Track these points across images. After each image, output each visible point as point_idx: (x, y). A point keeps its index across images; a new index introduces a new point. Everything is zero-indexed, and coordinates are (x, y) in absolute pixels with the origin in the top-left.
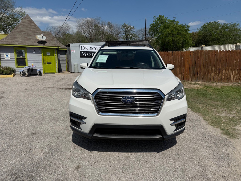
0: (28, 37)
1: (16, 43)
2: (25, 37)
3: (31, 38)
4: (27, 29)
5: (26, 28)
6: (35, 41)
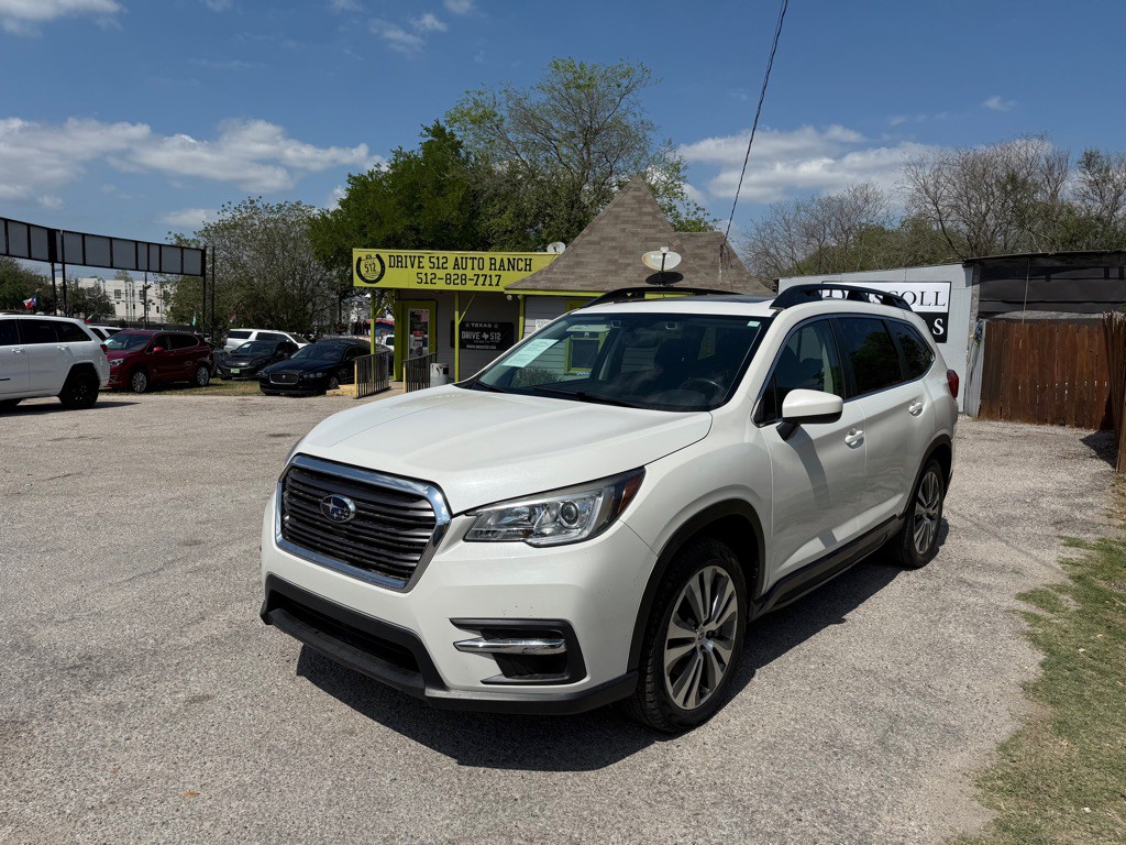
0: (620, 261)
1: (576, 285)
2: (609, 261)
3: (629, 265)
4: (623, 230)
5: (623, 226)
6: (639, 276)
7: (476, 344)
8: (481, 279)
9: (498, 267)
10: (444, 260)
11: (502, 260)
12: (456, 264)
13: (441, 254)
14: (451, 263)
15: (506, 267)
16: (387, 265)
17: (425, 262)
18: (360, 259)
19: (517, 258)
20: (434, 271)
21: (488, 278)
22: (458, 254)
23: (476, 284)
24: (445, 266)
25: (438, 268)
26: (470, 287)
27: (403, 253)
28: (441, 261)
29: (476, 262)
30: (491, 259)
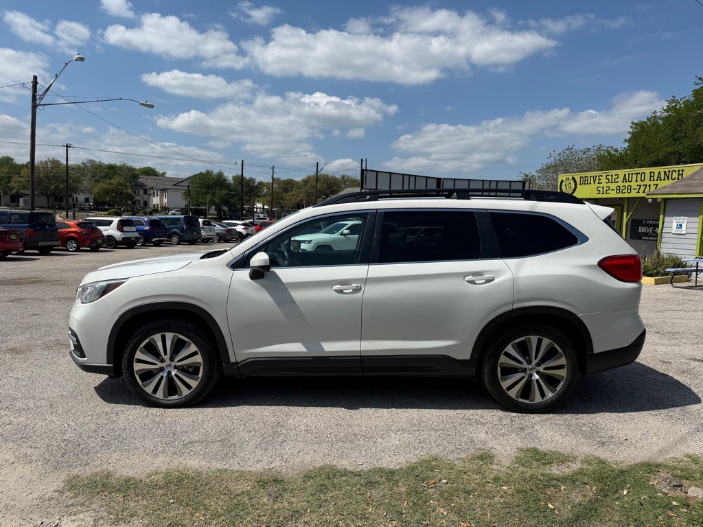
7: (649, 236)
8: (642, 188)
9: (656, 178)
10: (616, 177)
11: (659, 173)
12: (624, 179)
13: (614, 172)
14: (621, 178)
15: (662, 178)
16: (578, 183)
17: (603, 180)
18: (562, 181)
19: (671, 170)
20: (609, 185)
21: (648, 187)
22: (627, 171)
23: (638, 192)
24: (616, 181)
25: (612, 182)
26: (634, 194)
27: (588, 174)
28: (614, 177)
29: (639, 176)
30: (651, 173)
